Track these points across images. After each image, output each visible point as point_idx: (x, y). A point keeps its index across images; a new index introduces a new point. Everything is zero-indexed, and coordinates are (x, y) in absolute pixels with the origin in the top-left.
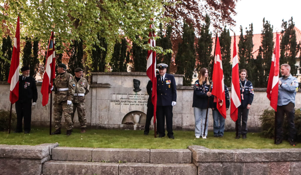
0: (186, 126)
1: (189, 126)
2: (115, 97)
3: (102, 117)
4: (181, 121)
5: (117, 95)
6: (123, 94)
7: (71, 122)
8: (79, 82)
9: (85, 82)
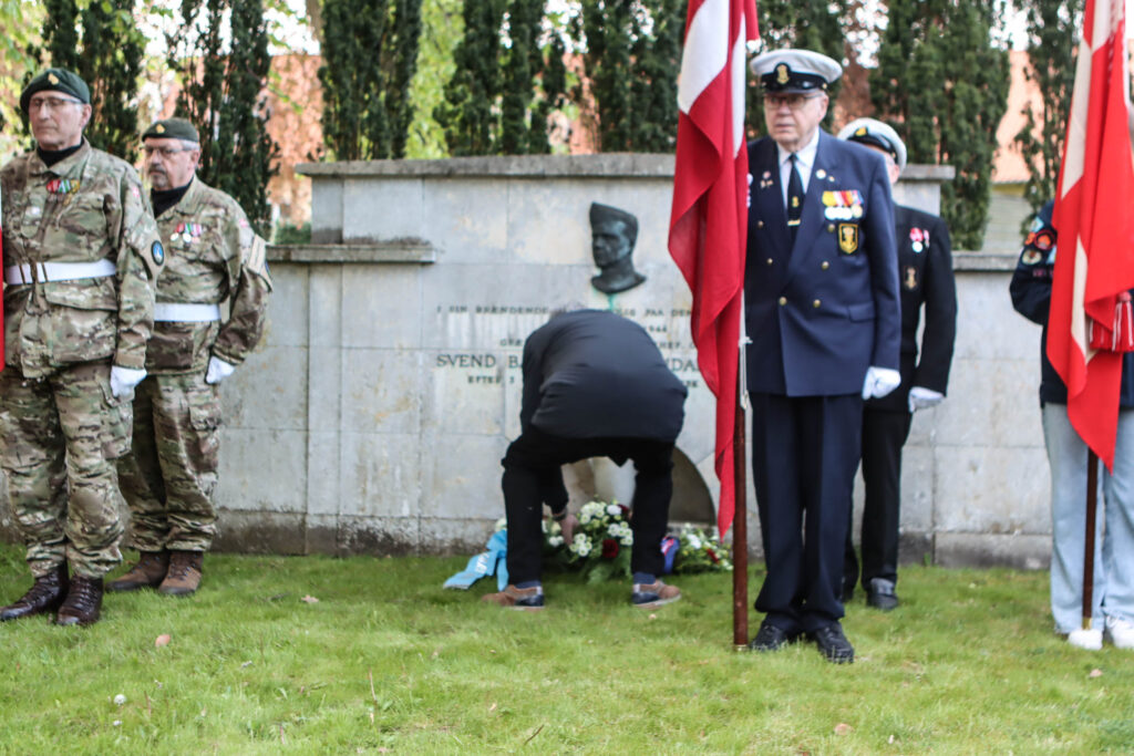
0: (963, 532)
1: (982, 532)
2: (465, 329)
3: (382, 468)
4: (927, 500)
5: (479, 316)
6: (520, 310)
7: (116, 523)
8: (166, 220)
9: (213, 216)
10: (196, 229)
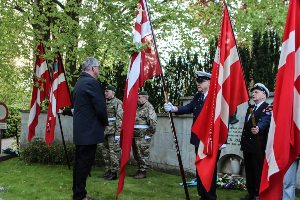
7: (117, 163)
8: (140, 110)
9: (146, 109)
10: (143, 111)
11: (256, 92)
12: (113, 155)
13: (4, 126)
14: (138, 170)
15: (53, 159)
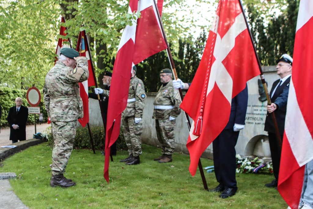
7: (138, 147)
8: (163, 89)
9: (170, 88)
10: (167, 91)
11: (280, 65)
12: (134, 138)
13: (37, 111)
14: (163, 153)
15: (79, 143)
